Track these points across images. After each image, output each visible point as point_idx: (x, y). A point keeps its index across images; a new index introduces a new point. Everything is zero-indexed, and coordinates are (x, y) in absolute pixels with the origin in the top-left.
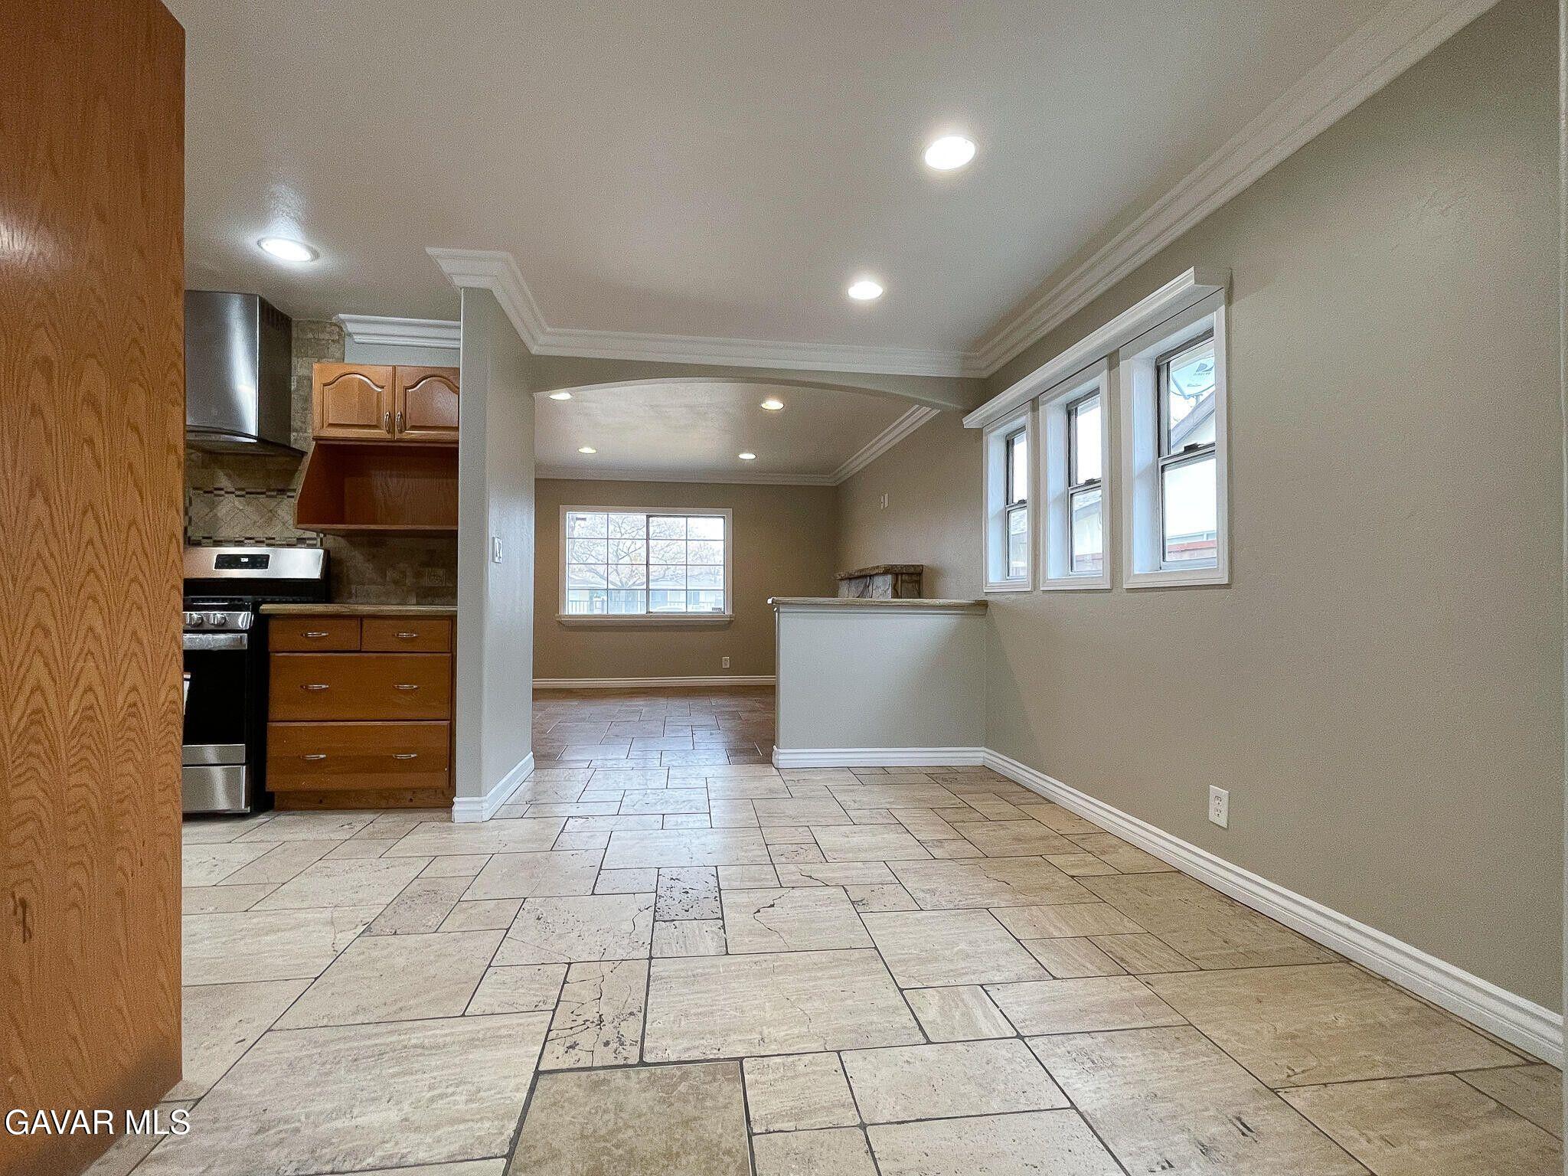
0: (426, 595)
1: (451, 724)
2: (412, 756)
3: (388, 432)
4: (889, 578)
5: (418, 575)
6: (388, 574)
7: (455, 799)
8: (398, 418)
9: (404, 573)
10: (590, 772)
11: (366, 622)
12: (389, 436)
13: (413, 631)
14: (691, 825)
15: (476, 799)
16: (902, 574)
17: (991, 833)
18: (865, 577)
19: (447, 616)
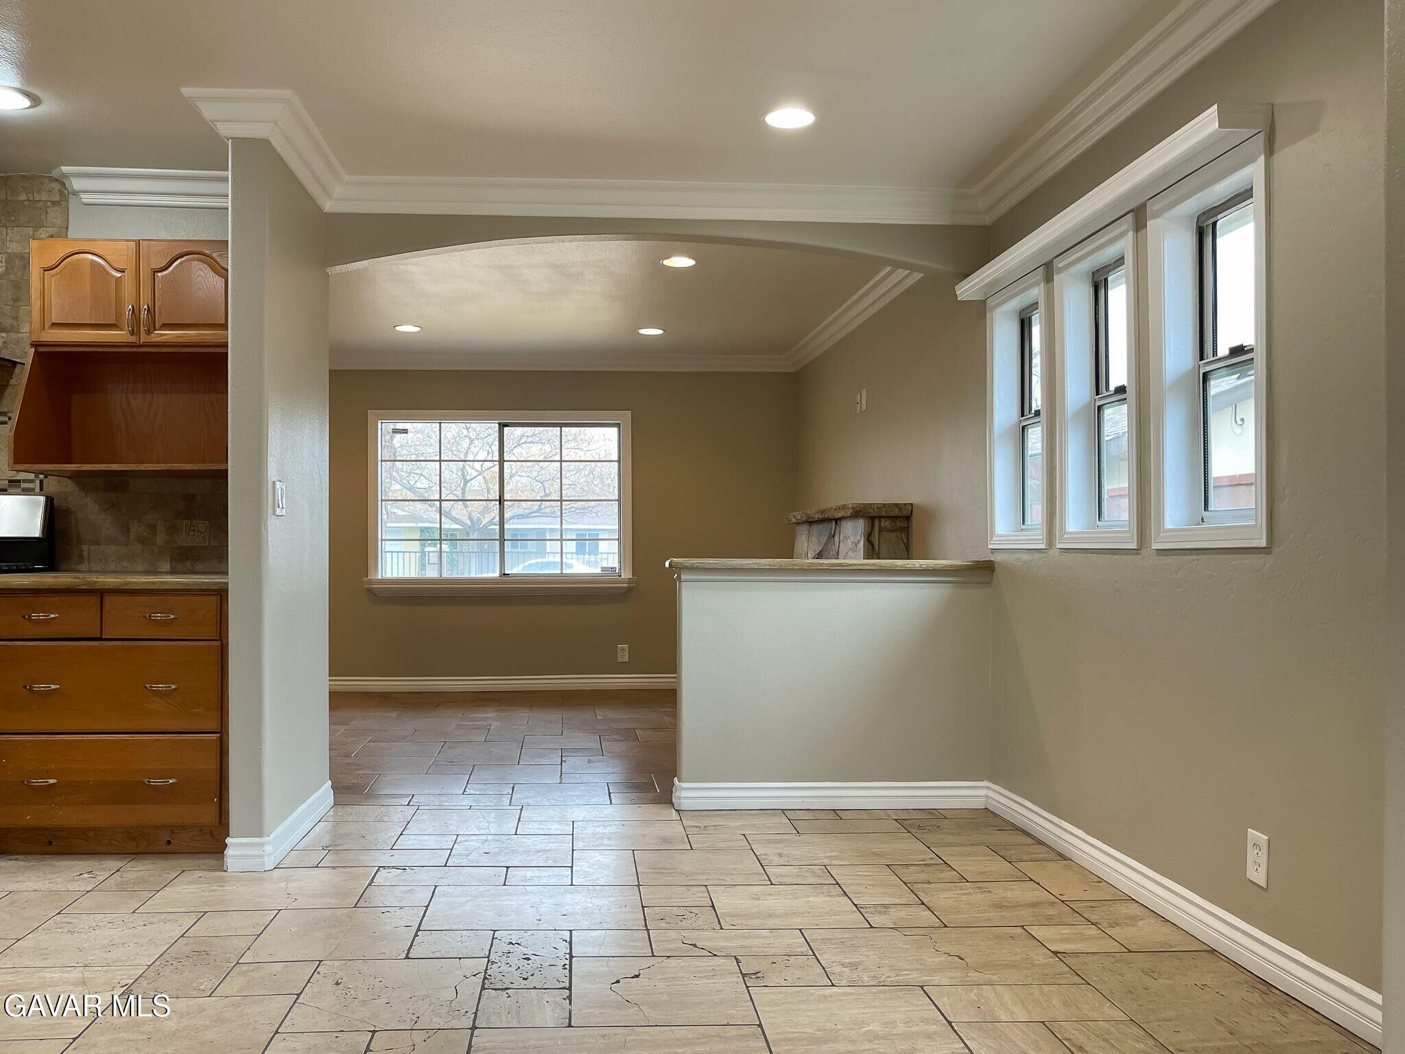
0: (184, 558)
1: (221, 739)
2: (171, 781)
3: (132, 333)
4: (860, 524)
5: (172, 530)
6: (133, 530)
7: (229, 840)
8: (144, 314)
9: (152, 528)
10: (411, 811)
11: (108, 599)
12: (133, 339)
13: (170, 611)
14: (544, 881)
15: (256, 840)
16: (880, 517)
17: (964, 898)
18: (830, 521)
19: (214, 590)
